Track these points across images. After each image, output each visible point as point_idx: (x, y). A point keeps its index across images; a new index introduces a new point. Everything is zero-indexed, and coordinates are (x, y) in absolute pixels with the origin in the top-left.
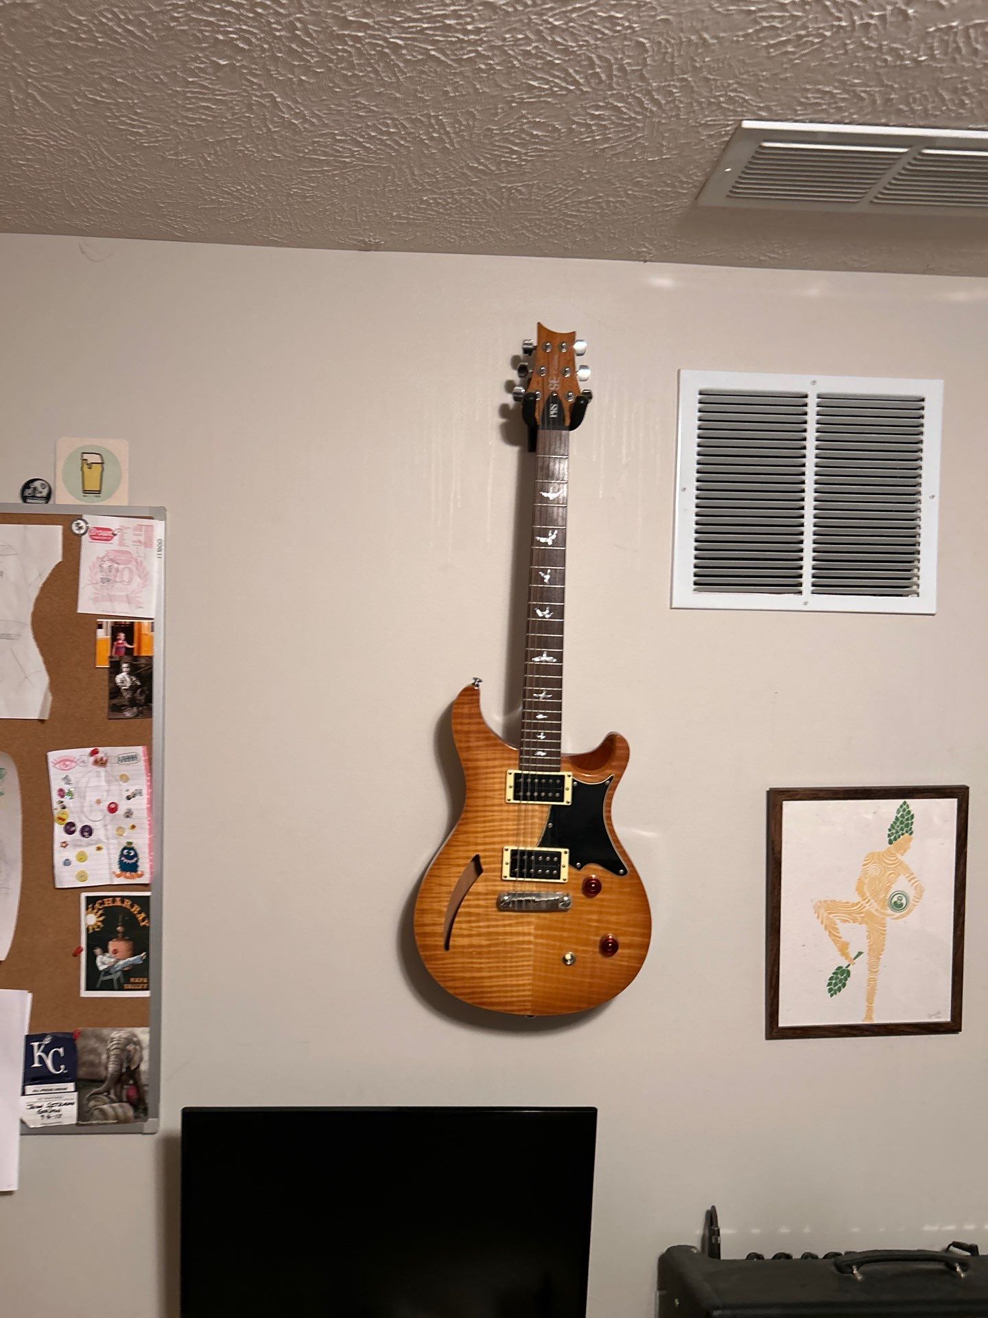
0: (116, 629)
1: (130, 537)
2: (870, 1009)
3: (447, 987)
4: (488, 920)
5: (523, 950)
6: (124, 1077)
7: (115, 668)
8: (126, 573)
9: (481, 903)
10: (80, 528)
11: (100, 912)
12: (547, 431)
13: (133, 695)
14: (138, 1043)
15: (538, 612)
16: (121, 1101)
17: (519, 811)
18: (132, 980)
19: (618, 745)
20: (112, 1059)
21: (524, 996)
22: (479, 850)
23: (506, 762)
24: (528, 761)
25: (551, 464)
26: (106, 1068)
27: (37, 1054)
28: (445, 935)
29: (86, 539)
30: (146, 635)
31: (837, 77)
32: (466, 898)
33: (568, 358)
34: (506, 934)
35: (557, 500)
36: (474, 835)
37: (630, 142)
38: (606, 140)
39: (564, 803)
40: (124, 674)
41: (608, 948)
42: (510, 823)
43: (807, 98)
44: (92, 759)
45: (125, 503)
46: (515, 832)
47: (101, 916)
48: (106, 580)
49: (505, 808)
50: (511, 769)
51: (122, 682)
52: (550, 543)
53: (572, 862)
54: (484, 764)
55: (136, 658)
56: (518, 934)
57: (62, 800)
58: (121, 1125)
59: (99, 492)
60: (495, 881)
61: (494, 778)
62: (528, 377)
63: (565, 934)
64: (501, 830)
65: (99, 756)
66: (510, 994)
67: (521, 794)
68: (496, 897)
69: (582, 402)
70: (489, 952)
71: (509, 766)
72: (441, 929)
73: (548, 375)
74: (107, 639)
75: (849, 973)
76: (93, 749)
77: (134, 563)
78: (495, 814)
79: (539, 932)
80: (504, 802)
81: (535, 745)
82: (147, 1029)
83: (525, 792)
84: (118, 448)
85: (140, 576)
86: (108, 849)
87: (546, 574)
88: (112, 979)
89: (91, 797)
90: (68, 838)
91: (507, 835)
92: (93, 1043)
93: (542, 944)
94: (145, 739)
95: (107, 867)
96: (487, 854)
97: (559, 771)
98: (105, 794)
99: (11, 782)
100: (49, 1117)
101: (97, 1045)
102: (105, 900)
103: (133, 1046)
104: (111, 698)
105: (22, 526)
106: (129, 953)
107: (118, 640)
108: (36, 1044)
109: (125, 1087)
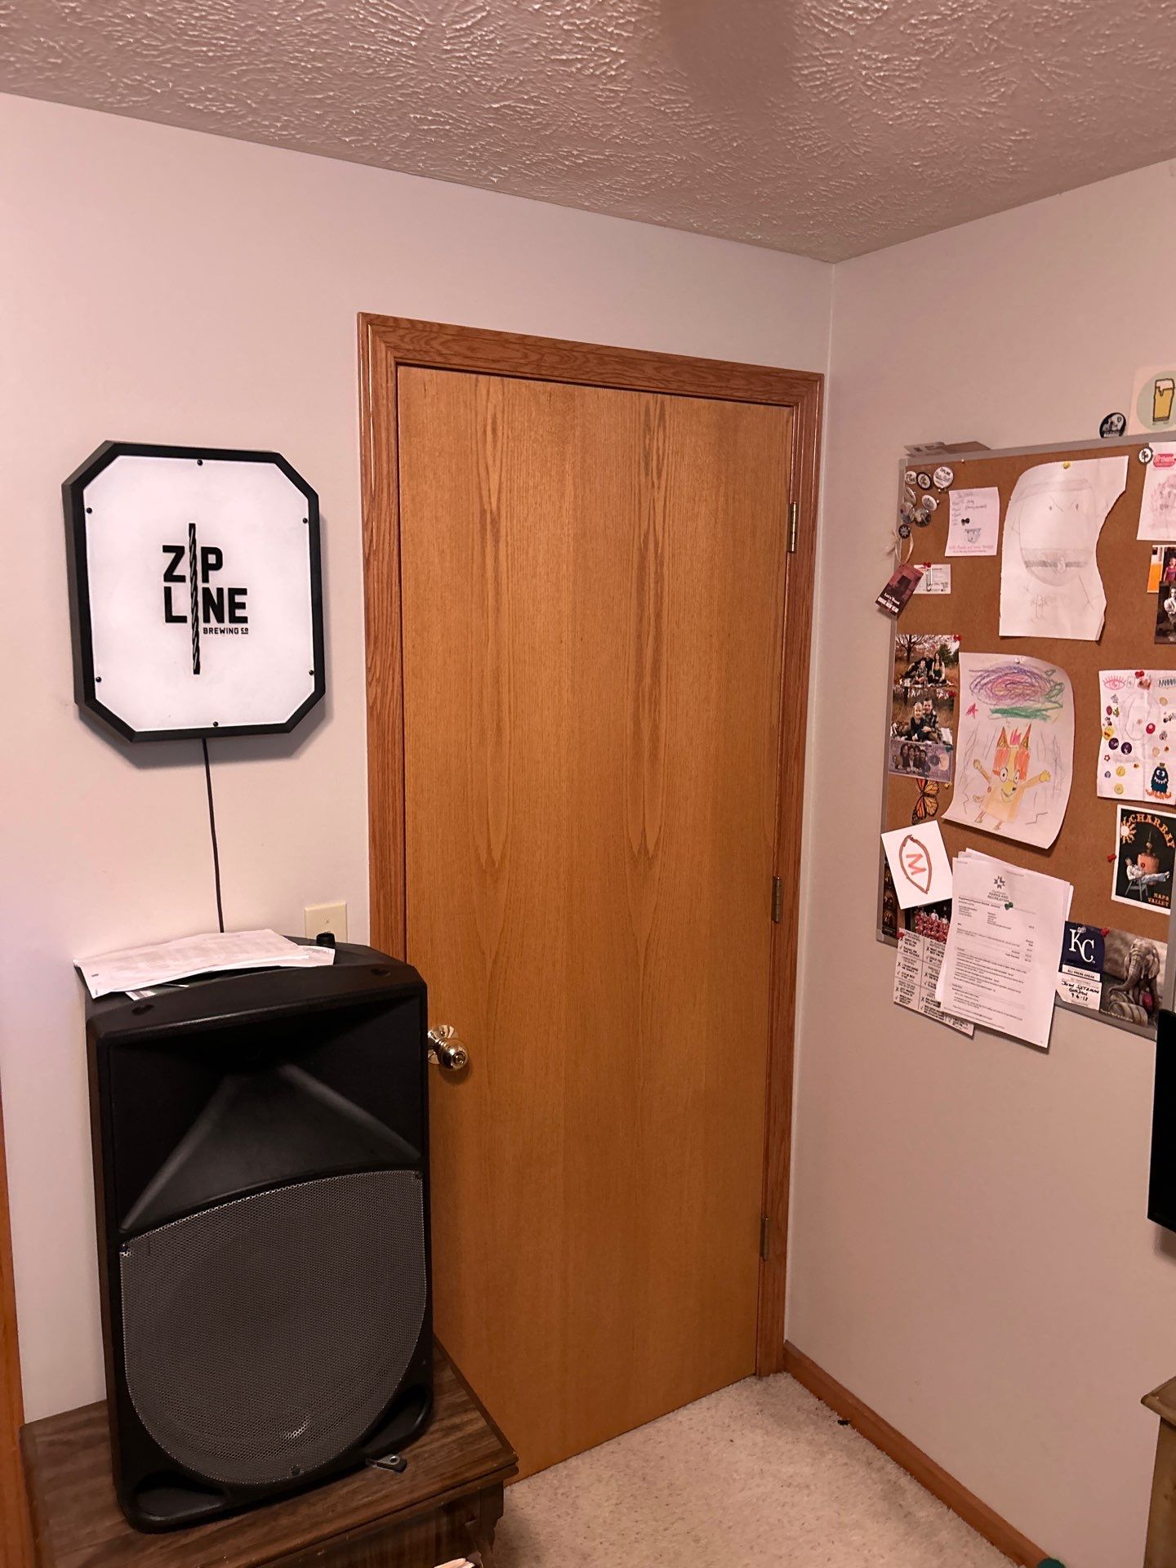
6: (1142, 983)
10: (1146, 456)
11: (1133, 826)
14: (1156, 955)
16: (1137, 1003)
18: (1156, 895)
20: (1133, 963)
26: (1128, 970)
27: (1074, 940)
29: (1150, 466)
40: (1172, 599)
44: (1138, 681)
47: (1133, 829)
48: (1165, 506)
51: (1170, 607)
57: (1109, 717)
58: (1133, 1026)
59: (1168, 418)
65: (1144, 678)
76: (1138, 671)
82: (1164, 944)
86: (1144, 768)
88: (1138, 891)
89: (1134, 716)
90: (1111, 752)
92: (1118, 944)
95: (1142, 784)
98: (1146, 715)
99: (1067, 696)
100: (1078, 997)
101: (1122, 947)
102: (1138, 815)
103: (1152, 958)
104: (1158, 623)
105: (1096, 460)
106: (1155, 869)
107: (1169, 565)
108: (1073, 931)
109: (1142, 992)
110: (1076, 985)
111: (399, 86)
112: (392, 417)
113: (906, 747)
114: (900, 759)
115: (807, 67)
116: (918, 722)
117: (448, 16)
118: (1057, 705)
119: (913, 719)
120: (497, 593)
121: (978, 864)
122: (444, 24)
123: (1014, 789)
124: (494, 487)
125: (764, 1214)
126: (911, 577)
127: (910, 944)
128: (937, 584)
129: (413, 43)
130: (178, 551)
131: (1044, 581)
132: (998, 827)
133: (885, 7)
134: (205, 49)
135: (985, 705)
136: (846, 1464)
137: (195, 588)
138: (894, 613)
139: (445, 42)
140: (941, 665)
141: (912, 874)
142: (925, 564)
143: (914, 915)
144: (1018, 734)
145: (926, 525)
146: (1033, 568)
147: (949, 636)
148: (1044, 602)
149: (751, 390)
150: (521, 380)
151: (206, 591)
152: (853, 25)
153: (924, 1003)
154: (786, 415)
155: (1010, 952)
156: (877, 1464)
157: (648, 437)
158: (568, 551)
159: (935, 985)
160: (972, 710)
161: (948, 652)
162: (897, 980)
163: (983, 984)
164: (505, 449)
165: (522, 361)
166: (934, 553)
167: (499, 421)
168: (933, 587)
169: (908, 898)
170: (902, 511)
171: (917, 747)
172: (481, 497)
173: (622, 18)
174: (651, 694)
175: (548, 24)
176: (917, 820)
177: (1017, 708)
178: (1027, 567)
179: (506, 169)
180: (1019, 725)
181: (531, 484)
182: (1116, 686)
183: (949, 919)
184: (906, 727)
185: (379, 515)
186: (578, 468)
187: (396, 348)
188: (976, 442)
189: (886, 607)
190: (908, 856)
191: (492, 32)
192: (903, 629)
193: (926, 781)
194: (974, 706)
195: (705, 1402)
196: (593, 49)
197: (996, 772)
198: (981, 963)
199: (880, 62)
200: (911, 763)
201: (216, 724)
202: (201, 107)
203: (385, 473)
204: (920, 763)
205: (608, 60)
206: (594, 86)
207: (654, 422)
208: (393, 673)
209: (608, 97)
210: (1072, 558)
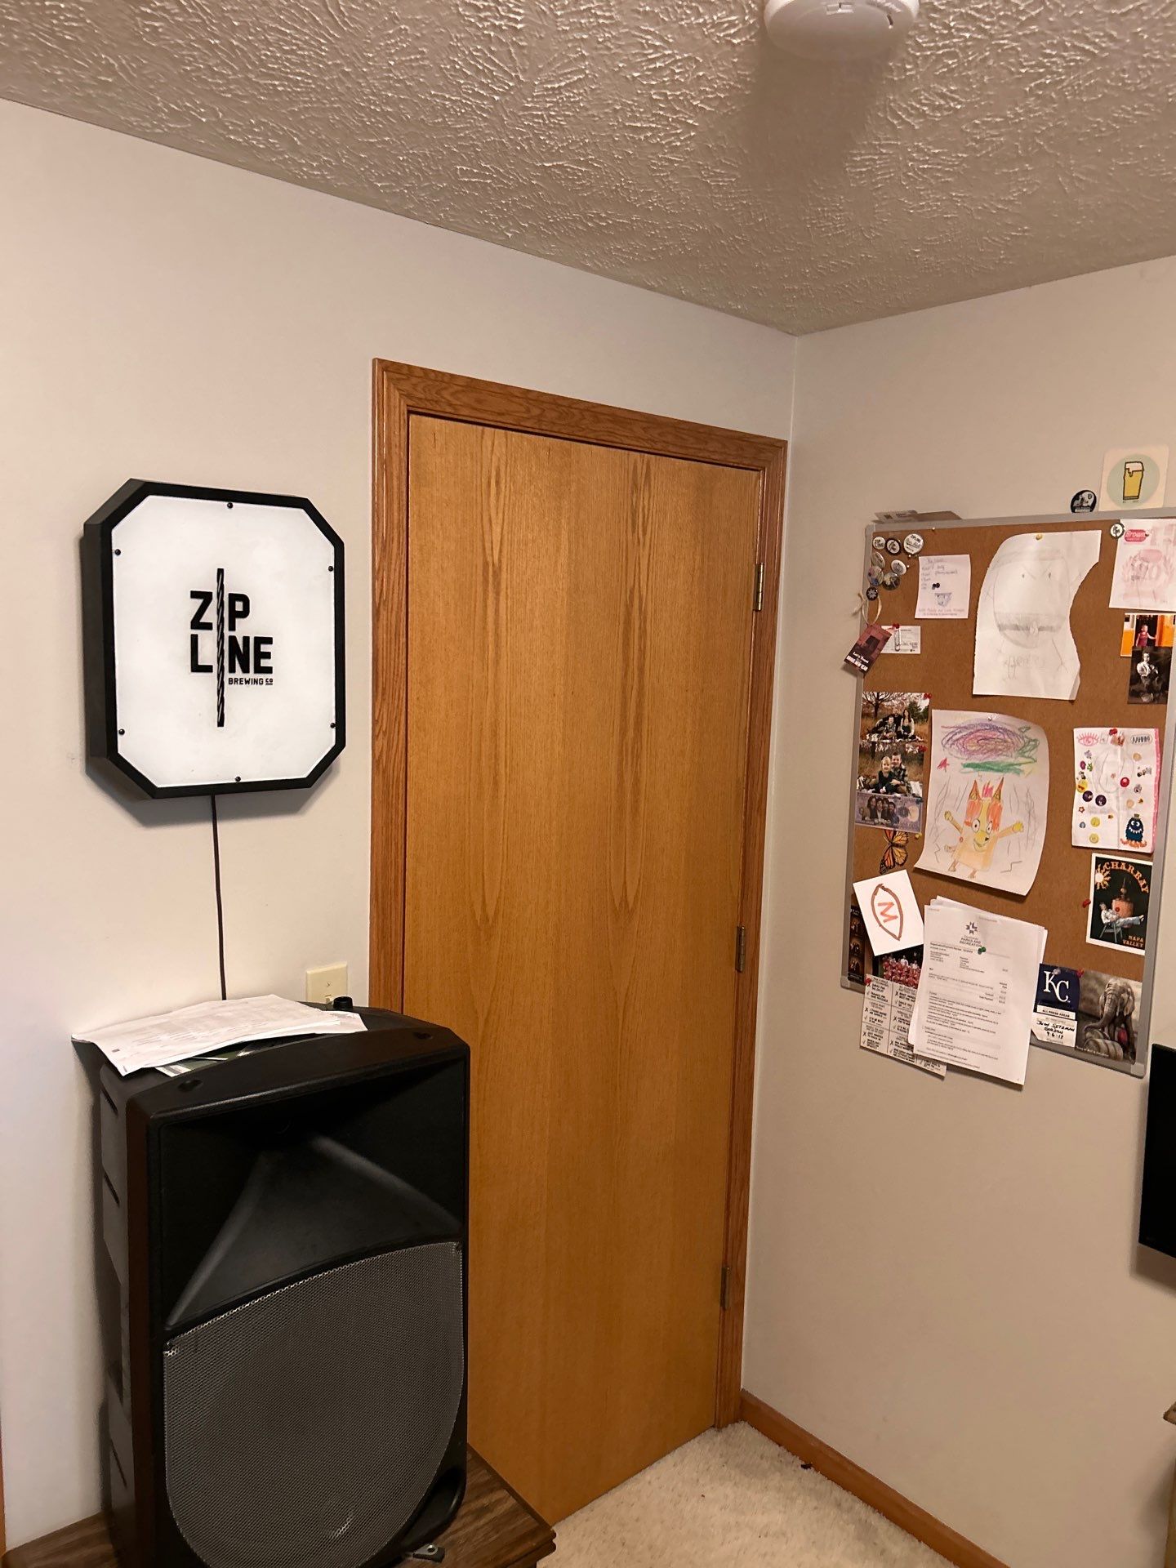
1: (1161, 536)
6: (1117, 1020)
8: (1155, 570)
10: (1118, 531)
11: (1107, 873)
13: (1152, 681)
14: (1131, 994)
16: (1112, 1039)
18: (1130, 937)
20: (1108, 1001)
26: (1103, 1009)
27: (1048, 982)
29: (1121, 541)
30: (1168, 627)
40: (1145, 663)
44: (1111, 738)
45: (1160, 506)
47: (1108, 876)
48: (1136, 578)
51: (1142, 670)
55: (1156, 649)
57: (1083, 771)
58: (1108, 1061)
59: (1138, 497)
65: (1118, 735)
76: (1112, 728)
77: (1162, 561)
82: (1141, 984)
84: (1159, 455)
85: (1167, 573)
86: (1118, 818)
88: (1113, 933)
89: (1107, 771)
90: (1085, 804)
92: (1093, 984)
94: (1158, 723)
95: (1116, 834)
98: (1119, 769)
99: (1043, 751)
100: (1053, 1035)
101: (1097, 986)
102: (1113, 863)
104: (1131, 684)
105: (1069, 533)
106: (1130, 913)
107: (1142, 632)
108: (1048, 973)
109: (1117, 1028)
110: (1051, 1025)
111: (461, 137)
112: (404, 465)
113: (874, 800)
114: (868, 811)
115: (861, 155)
116: (886, 775)
117: (543, 76)
118: (1030, 760)
119: (881, 773)
120: (497, 646)
121: (950, 912)
122: (536, 83)
123: (987, 839)
124: (497, 538)
125: (725, 1262)
126: (879, 637)
127: (878, 990)
128: (905, 644)
129: (496, 98)
130: (206, 597)
131: (1017, 643)
132: (972, 876)
133: (959, 107)
134: (277, 83)
135: (957, 760)
136: (816, 1508)
137: (222, 636)
138: (863, 671)
139: (529, 99)
140: (910, 721)
141: (885, 921)
142: (894, 625)
143: (882, 962)
144: (990, 786)
145: (894, 588)
146: (1007, 632)
147: (918, 694)
148: (1017, 663)
149: (725, 453)
150: (524, 434)
151: (233, 639)
152: (921, 120)
153: (894, 1047)
154: (754, 479)
155: (983, 995)
156: (845, 1505)
157: (635, 495)
158: (562, 605)
159: (908, 1030)
160: (944, 764)
161: (918, 709)
162: (864, 1025)
163: (957, 1026)
164: (507, 502)
165: (525, 416)
166: (905, 614)
167: (502, 474)
168: (902, 647)
169: (881, 944)
170: (870, 575)
171: (886, 799)
172: (484, 549)
173: (712, 93)
174: (633, 748)
175: (639, 92)
176: (885, 869)
177: (989, 763)
178: (1000, 630)
179: (526, 225)
180: (992, 778)
181: (530, 537)
182: (1090, 742)
183: (920, 964)
184: (873, 780)
185: (390, 564)
186: (573, 524)
187: (409, 396)
188: (950, 512)
189: (856, 666)
190: (880, 905)
191: (580, 94)
192: (868, 688)
193: (895, 832)
194: (946, 760)
195: (670, 1459)
196: (670, 119)
197: (968, 824)
198: (955, 1006)
199: (929, 155)
200: (879, 815)
201: (238, 779)
202: (241, 140)
203: (396, 522)
204: (888, 815)
205: (679, 131)
206: (652, 154)
207: (641, 481)
208: (399, 725)
209: (662, 166)
210: (1044, 622)
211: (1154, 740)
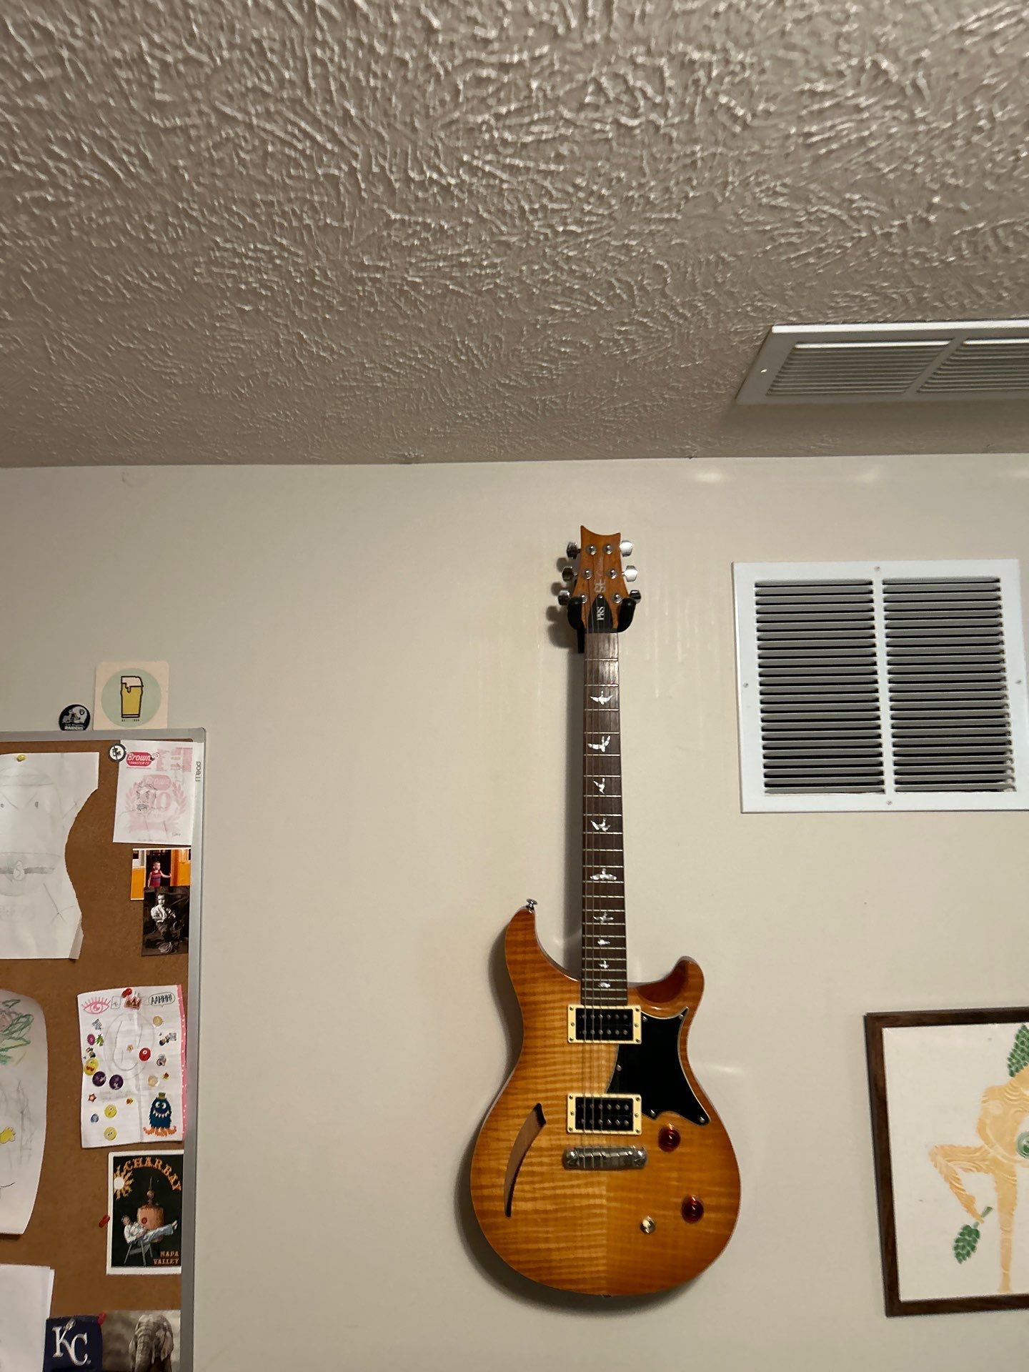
0: (152, 858)
1: (168, 761)
2: (1006, 1277)
3: (511, 1261)
4: (553, 1181)
5: (595, 1215)
6: (153, 1369)
7: (150, 900)
8: (164, 799)
9: (545, 1160)
10: (118, 754)
11: (129, 1175)
12: (594, 635)
13: (169, 927)
14: (168, 1329)
15: (594, 824)
17: (583, 1052)
19: (690, 972)
20: (140, 1347)
21: (598, 1272)
22: (540, 1098)
23: (567, 996)
24: (590, 994)
25: (600, 667)
26: (134, 1358)
27: (58, 1342)
28: (507, 1197)
29: (123, 764)
30: (183, 863)
31: (866, 282)
32: (528, 1154)
33: (614, 560)
34: (574, 1196)
35: (608, 705)
36: (534, 1080)
37: (660, 352)
38: (635, 351)
39: (634, 1042)
40: (160, 906)
41: (692, 1211)
42: (574, 1066)
43: (838, 303)
44: (124, 1000)
45: (165, 726)
46: (581, 1076)
47: (129, 1179)
48: (143, 807)
49: (567, 1049)
50: (571, 1003)
51: (158, 915)
52: (603, 750)
53: (645, 1111)
54: (542, 998)
55: (172, 889)
56: (588, 1196)
57: (91, 1047)
59: (139, 715)
60: (559, 1134)
61: (553, 1014)
62: (574, 580)
63: (641, 1196)
64: (564, 1074)
65: (132, 996)
66: (582, 1270)
67: (585, 1032)
68: (562, 1153)
69: (629, 604)
70: (556, 1219)
71: (571, 1000)
72: (500, 1192)
73: (593, 578)
74: (141, 871)
75: (977, 1234)
76: (125, 989)
77: (172, 788)
78: (556, 1055)
79: (612, 1194)
80: (565, 1041)
81: (597, 975)
82: (178, 1312)
83: (589, 1030)
84: (158, 670)
85: (178, 802)
86: (139, 1102)
87: (600, 783)
88: (140, 1253)
89: (122, 1043)
90: (96, 1090)
91: (571, 1081)
92: (119, 1328)
93: (615, 1209)
94: (180, 977)
95: (138, 1121)
96: (549, 1102)
97: (626, 1005)
98: (138, 1039)
99: (38, 1030)
101: (124, 1331)
102: (135, 1161)
103: (163, 1333)
105: (58, 754)
106: (160, 1221)
107: (154, 870)
108: (58, 1330)
118: (20, 1042)
182: (98, 1009)
210: (33, 863)
211: (177, 999)
